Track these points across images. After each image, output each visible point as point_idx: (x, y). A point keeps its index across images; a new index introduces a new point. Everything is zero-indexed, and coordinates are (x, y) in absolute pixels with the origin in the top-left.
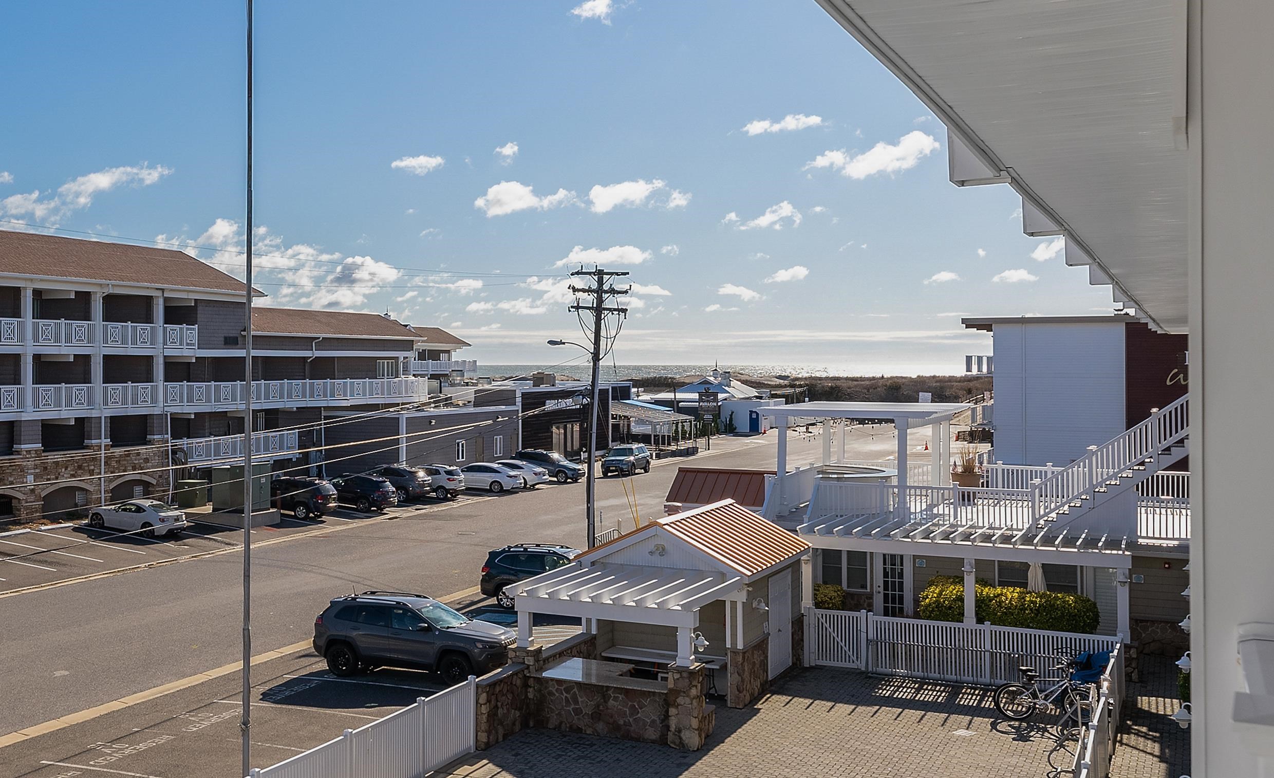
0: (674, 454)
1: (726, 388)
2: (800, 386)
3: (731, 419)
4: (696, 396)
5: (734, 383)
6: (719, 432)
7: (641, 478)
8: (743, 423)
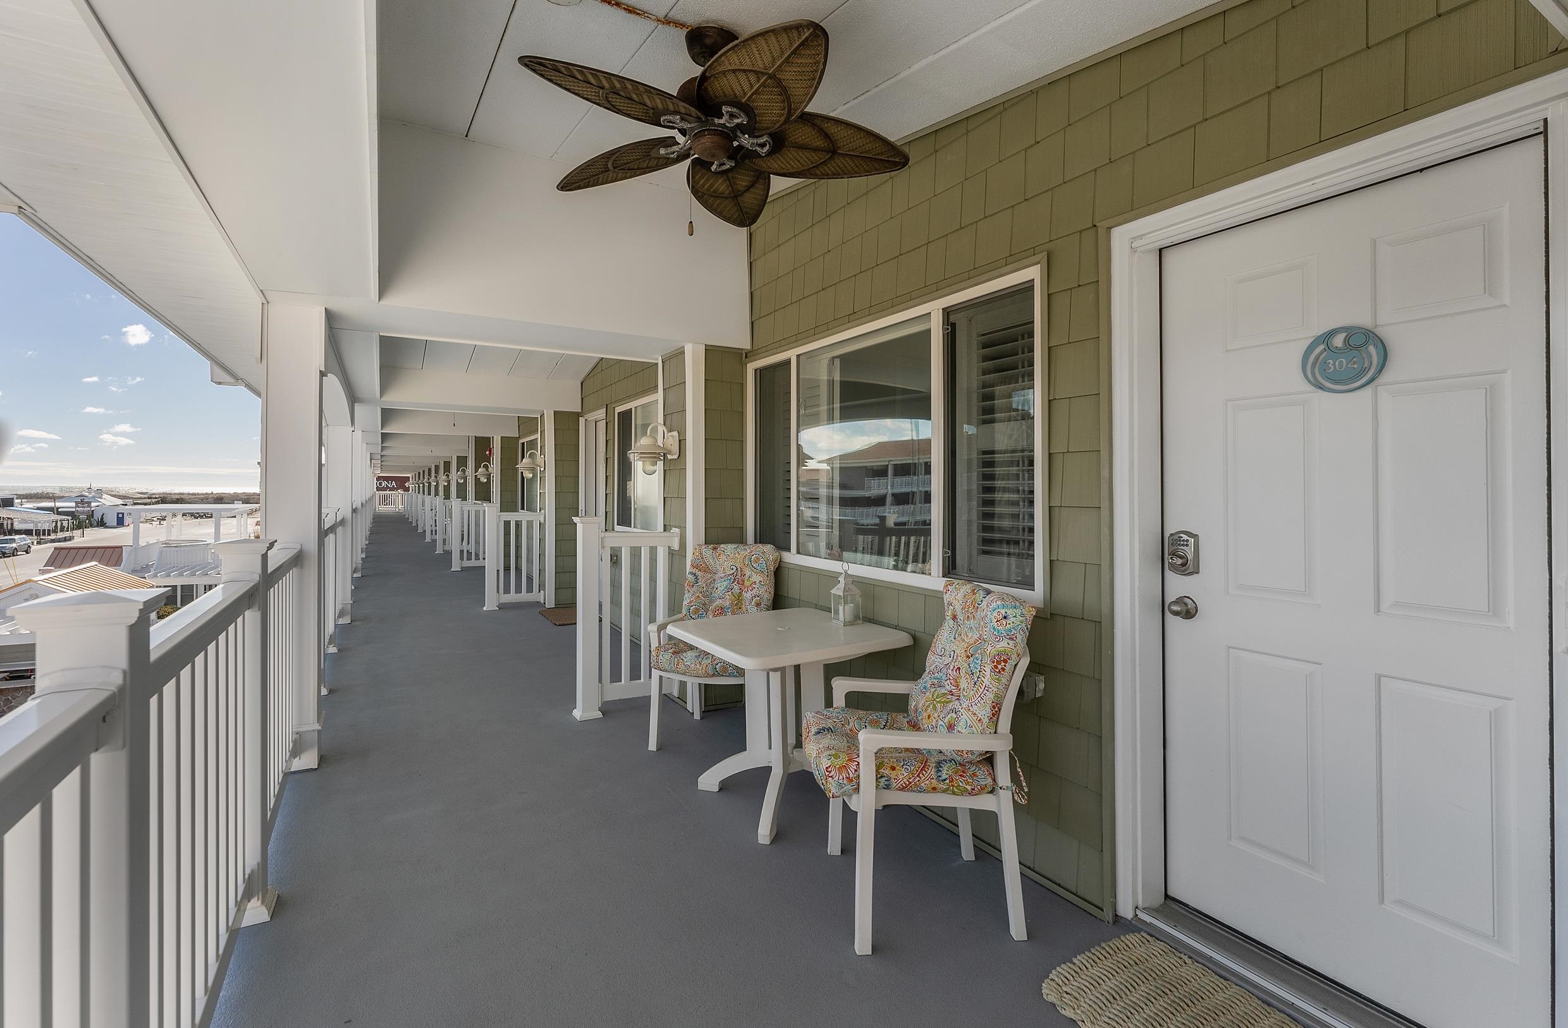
0: (53, 541)
1: (99, 500)
2: (156, 498)
3: (102, 518)
4: (73, 504)
5: (105, 496)
6: (92, 526)
7: (22, 557)
8: (111, 519)
